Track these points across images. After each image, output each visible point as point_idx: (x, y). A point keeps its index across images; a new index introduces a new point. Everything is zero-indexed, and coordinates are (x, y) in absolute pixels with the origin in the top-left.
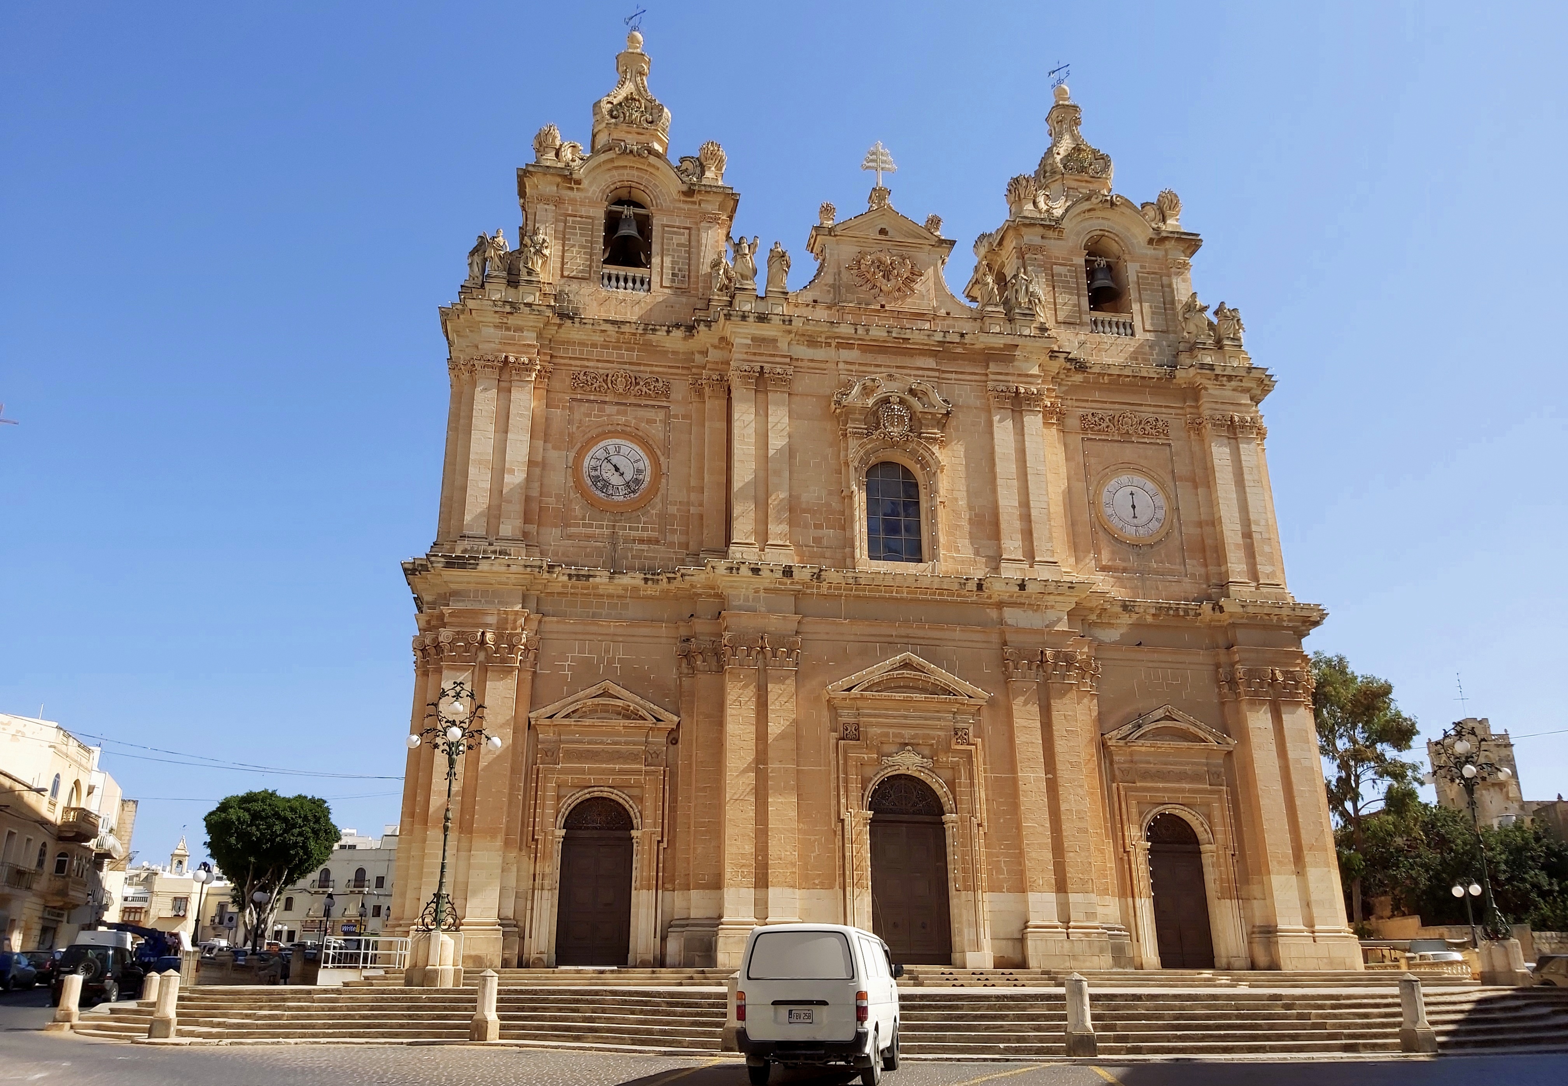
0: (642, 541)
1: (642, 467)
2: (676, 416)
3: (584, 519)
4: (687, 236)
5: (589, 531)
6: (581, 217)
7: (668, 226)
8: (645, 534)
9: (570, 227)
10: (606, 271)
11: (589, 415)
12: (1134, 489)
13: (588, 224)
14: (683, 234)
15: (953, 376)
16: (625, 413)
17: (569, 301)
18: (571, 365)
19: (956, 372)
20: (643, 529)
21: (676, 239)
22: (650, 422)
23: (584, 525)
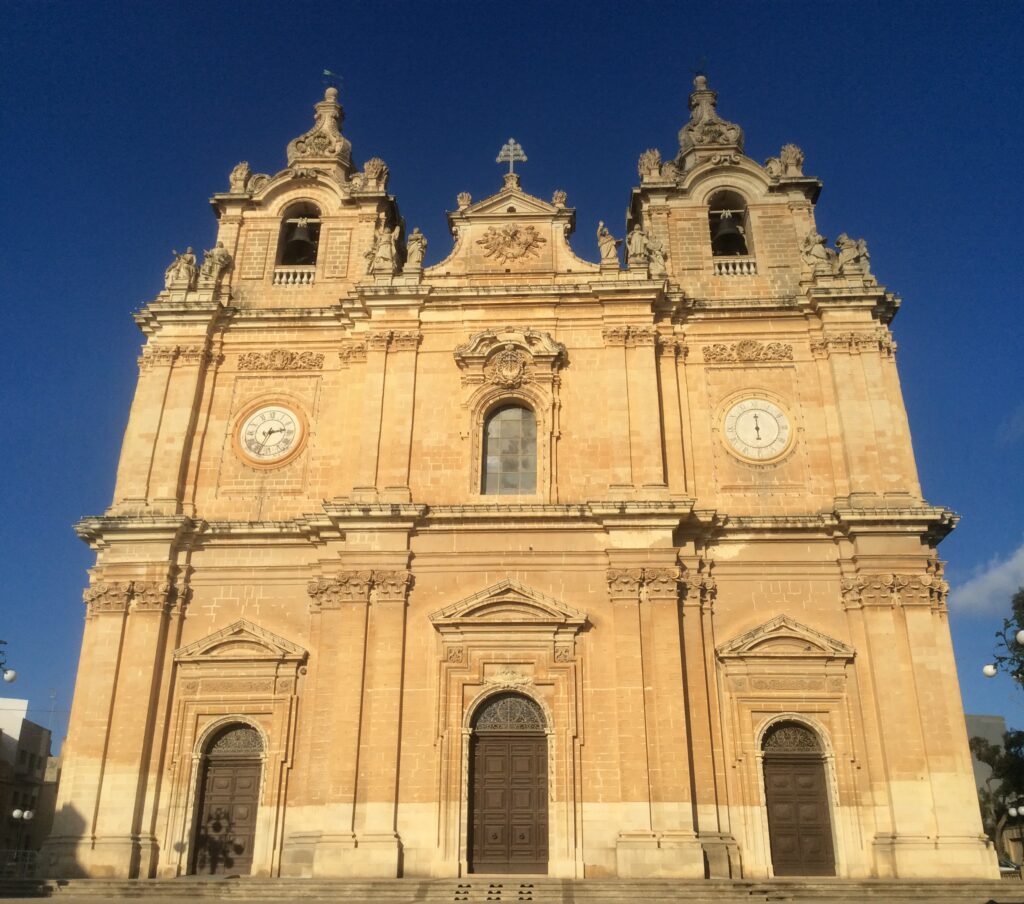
0: (287, 493)
1: (292, 428)
2: (326, 383)
3: (236, 477)
4: (348, 236)
5: (240, 487)
6: (261, 230)
7: (332, 229)
8: (290, 487)
9: (251, 240)
10: (278, 271)
11: (250, 390)
12: (757, 413)
13: (264, 235)
14: (346, 234)
15: (571, 323)
16: (281, 385)
17: (243, 298)
18: (239, 350)
19: (573, 320)
20: (288, 483)
21: (339, 239)
22: (302, 390)
23: (237, 483)
